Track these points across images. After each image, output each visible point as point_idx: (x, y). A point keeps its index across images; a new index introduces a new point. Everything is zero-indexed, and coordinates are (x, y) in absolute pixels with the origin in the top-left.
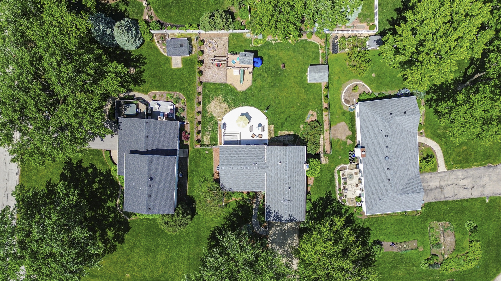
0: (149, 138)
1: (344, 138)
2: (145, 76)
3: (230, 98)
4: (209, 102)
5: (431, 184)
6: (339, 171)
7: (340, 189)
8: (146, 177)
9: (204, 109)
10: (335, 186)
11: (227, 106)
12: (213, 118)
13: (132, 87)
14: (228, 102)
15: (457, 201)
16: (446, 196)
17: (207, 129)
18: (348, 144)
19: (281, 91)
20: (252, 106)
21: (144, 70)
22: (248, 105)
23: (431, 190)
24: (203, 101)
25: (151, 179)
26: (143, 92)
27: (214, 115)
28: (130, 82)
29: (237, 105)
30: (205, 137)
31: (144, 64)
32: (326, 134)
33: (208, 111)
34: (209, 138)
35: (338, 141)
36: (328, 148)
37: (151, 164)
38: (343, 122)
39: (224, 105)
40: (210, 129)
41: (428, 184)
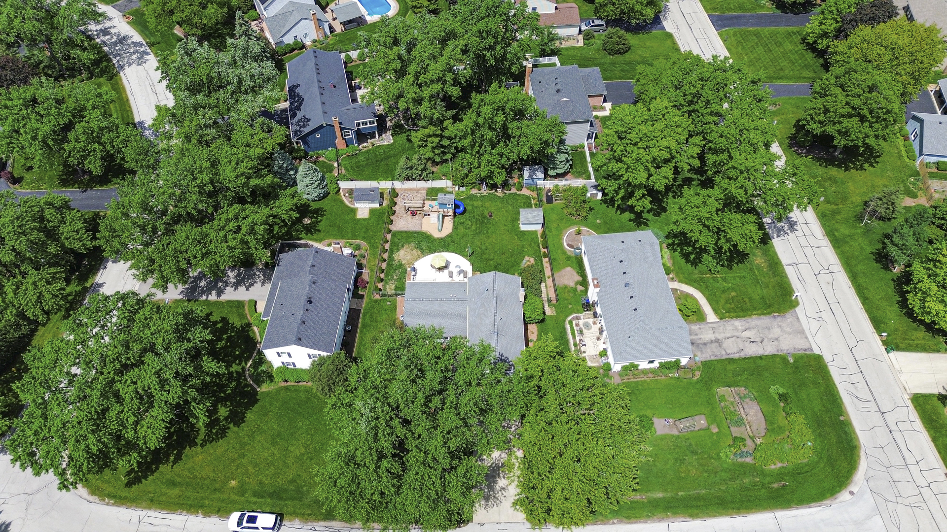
0: (316, 267)
1: (572, 284)
2: (320, 226)
3: (424, 245)
4: (398, 250)
5: (702, 337)
6: (571, 322)
7: (575, 345)
8: (304, 299)
9: (389, 257)
10: (567, 341)
11: (419, 253)
12: (401, 265)
13: (303, 235)
14: (421, 249)
15: (746, 358)
16: (728, 352)
17: (393, 277)
18: (578, 290)
19: (488, 237)
20: (453, 251)
21: (321, 220)
22: (446, 251)
23: (705, 344)
24: (391, 249)
25: (310, 302)
26: (316, 240)
27: (403, 263)
28: (302, 231)
29: (432, 250)
30: (388, 287)
31: (322, 216)
32: (549, 282)
33: (396, 258)
34: (393, 287)
35: (565, 287)
36: (552, 295)
37: (313, 286)
38: (569, 268)
39: (416, 252)
40: (395, 278)
41: (699, 337)
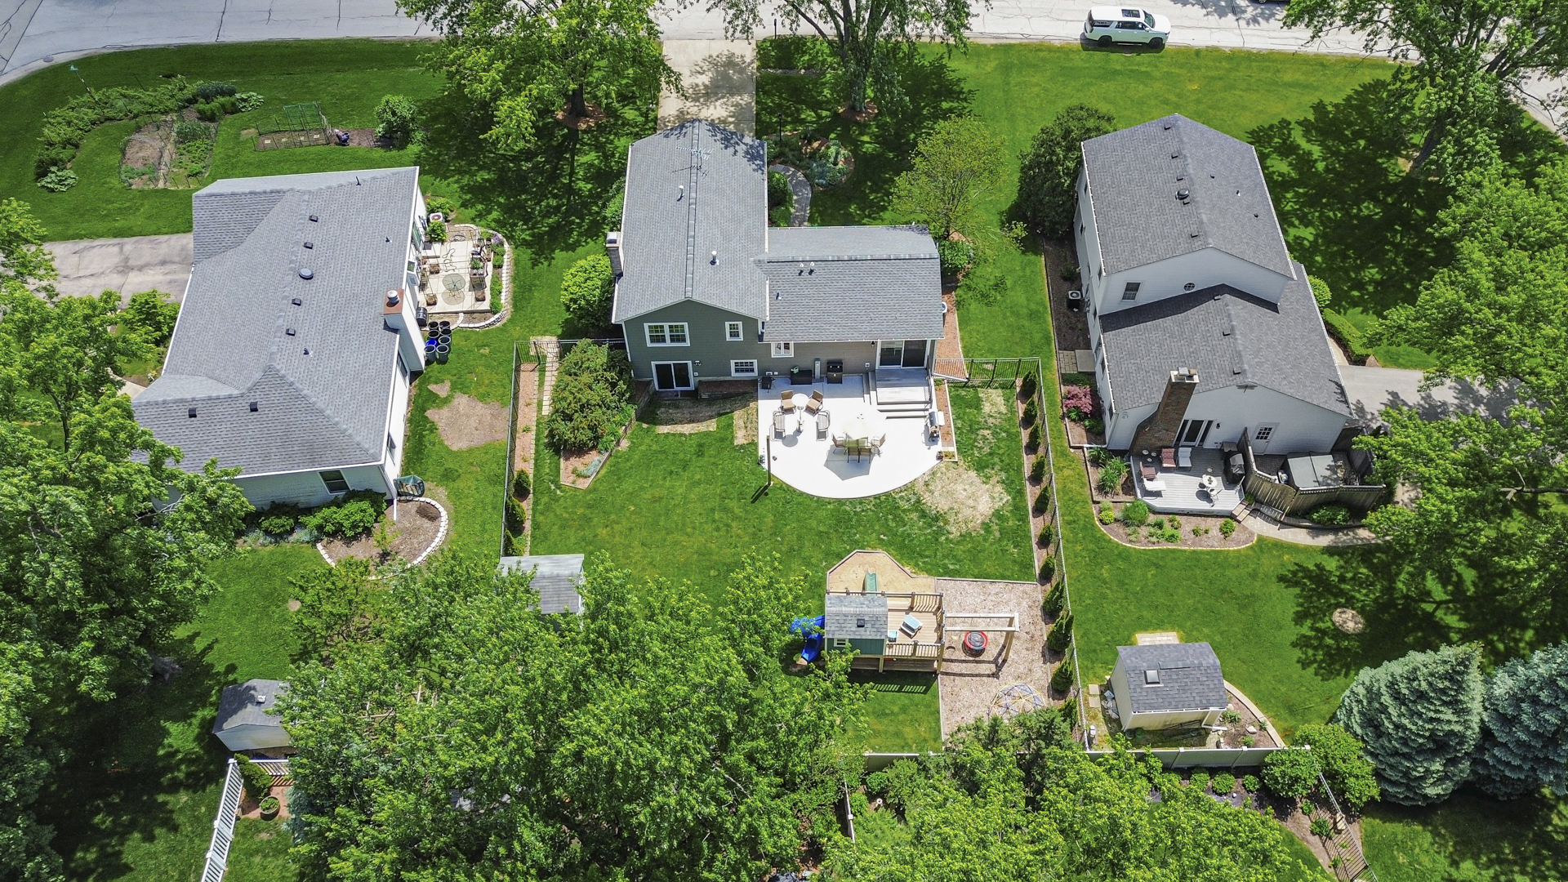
0: (1217, 333)
1: (461, 401)
2: (1286, 602)
3: (915, 526)
4: (998, 515)
5: (161, 278)
6: (494, 310)
7: (498, 267)
8: (1199, 195)
9: (1020, 493)
10: (515, 278)
11: (927, 499)
12: (980, 466)
13: (1332, 564)
14: (923, 515)
15: (81, 237)
16: (116, 249)
17: (994, 434)
18: (448, 385)
19: (703, 553)
20: (821, 502)
21: (1299, 618)
22: (840, 502)
23: (163, 263)
24: (1024, 519)
26: (1279, 546)
27: (973, 474)
28: (1342, 579)
29: (885, 503)
30: (1003, 409)
31: (1302, 643)
32: (528, 417)
33: (999, 488)
34: (987, 408)
35: (483, 398)
36: (528, 379)
37: (1194, 230)
38: (454, 448)
39: (937, 501)
40: (986, 432)
41: (169, 277)
